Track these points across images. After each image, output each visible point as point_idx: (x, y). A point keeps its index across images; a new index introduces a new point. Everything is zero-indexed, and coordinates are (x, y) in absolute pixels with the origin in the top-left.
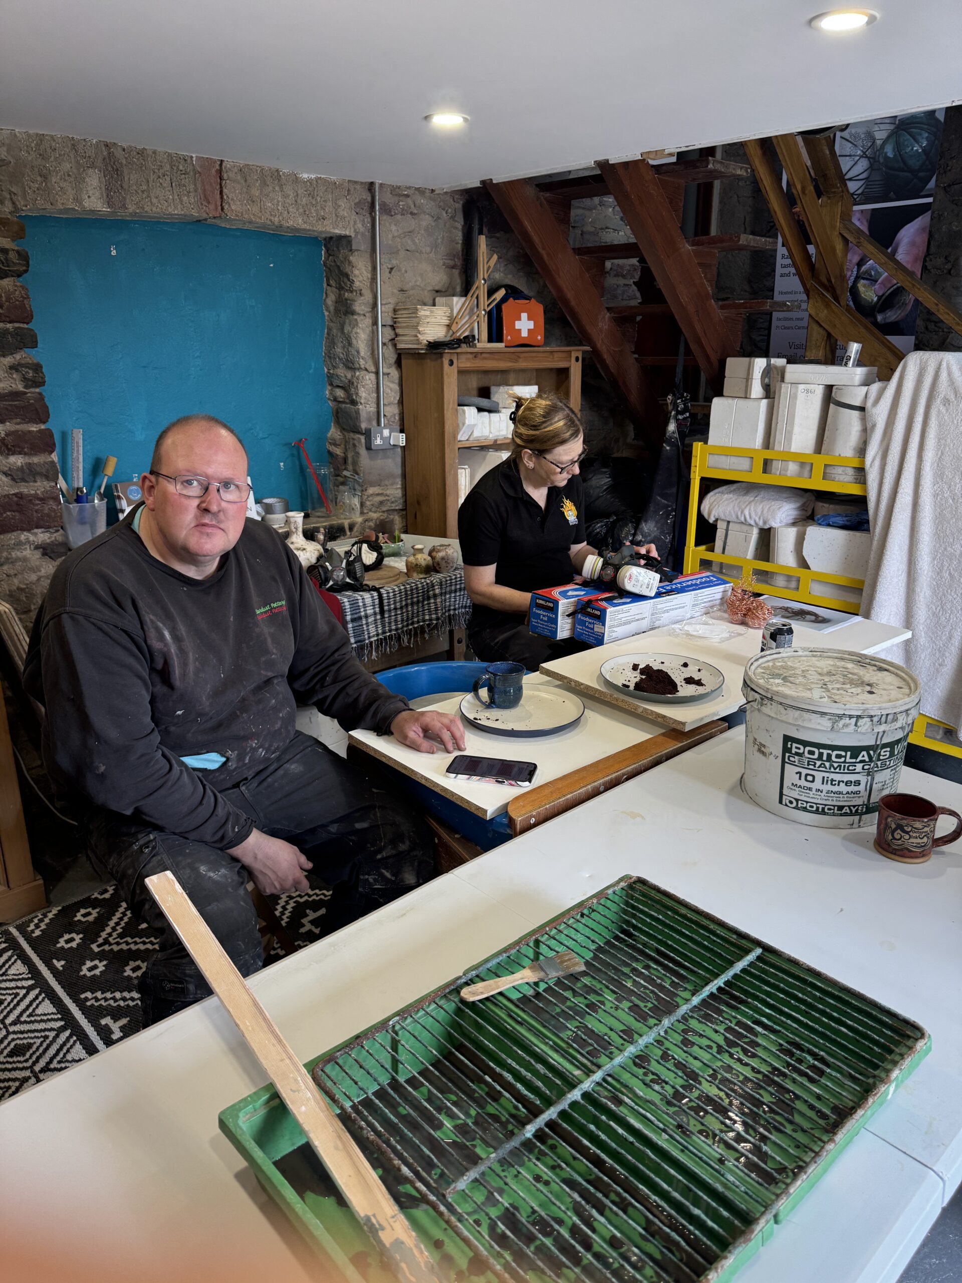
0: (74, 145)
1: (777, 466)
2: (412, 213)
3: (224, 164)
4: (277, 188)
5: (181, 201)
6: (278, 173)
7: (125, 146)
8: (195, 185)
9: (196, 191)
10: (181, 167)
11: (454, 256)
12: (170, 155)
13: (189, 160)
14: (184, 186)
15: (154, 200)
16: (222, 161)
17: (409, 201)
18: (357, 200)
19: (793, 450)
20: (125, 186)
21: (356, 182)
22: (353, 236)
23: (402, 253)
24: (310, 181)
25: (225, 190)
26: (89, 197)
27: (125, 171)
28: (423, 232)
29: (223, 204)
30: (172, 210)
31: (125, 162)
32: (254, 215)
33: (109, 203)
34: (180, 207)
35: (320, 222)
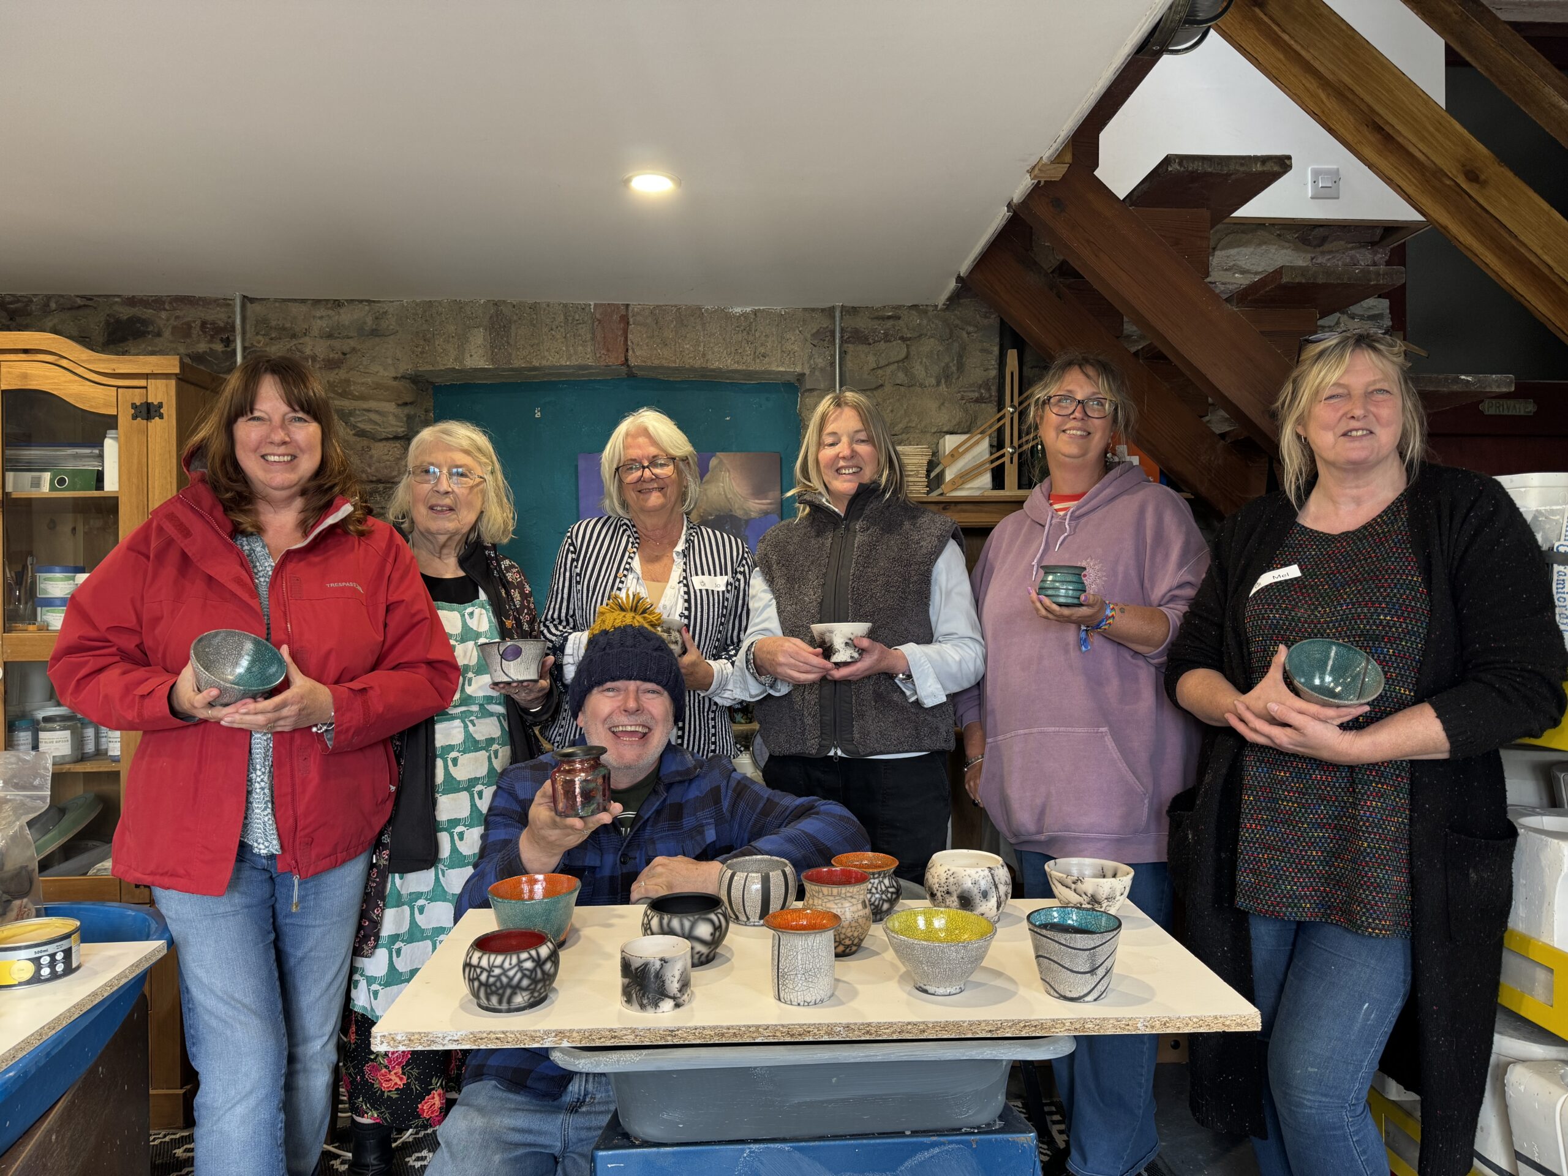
0: (458, 307)
2: (902, 339)
3: (630, 309)
4: (699, 327)
5: (576, 353)
6: (700, 309)
7: (515, 303)
8: (593, 334)
9: (593, 339)
10: (577, 317)
11: (980, 386)
12: (565, 306)
13: (587, 309)
14: (580, 335)
15: (546, 354)
16: (627, 305)
17: (901, 322)
18: (815, 330)
20: (512, 342)
21: (813, 310)
22: (807, 372)
23: (888, 388)
24: (745, 315)
25: (630, 336)
26: (471, 356)
27: (513, 327)
28: (924, 360)
29: (627, 350)
30: (564, 362)
31: (515, 318)
32: (666, 359)
33: (493, 360)
34: (573, 358)
35: (758, 361)
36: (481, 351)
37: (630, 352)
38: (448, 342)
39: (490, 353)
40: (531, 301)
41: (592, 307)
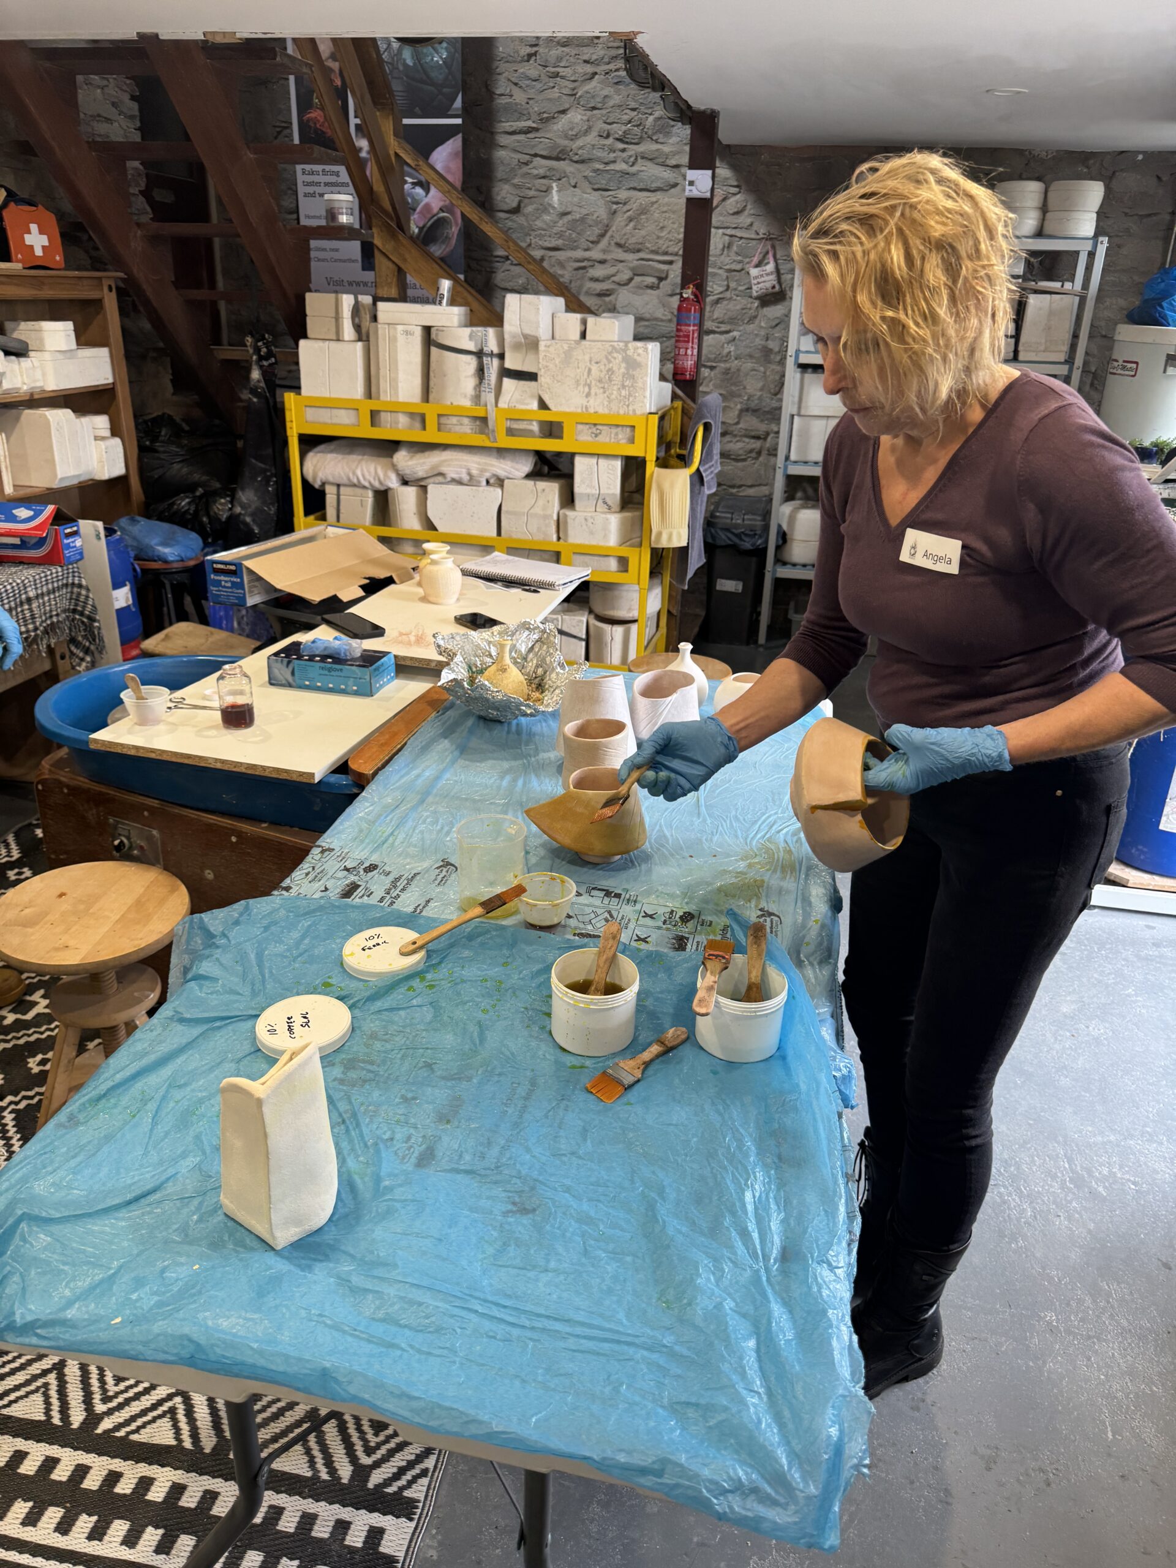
1: (385, 417)
19: (401, 399)
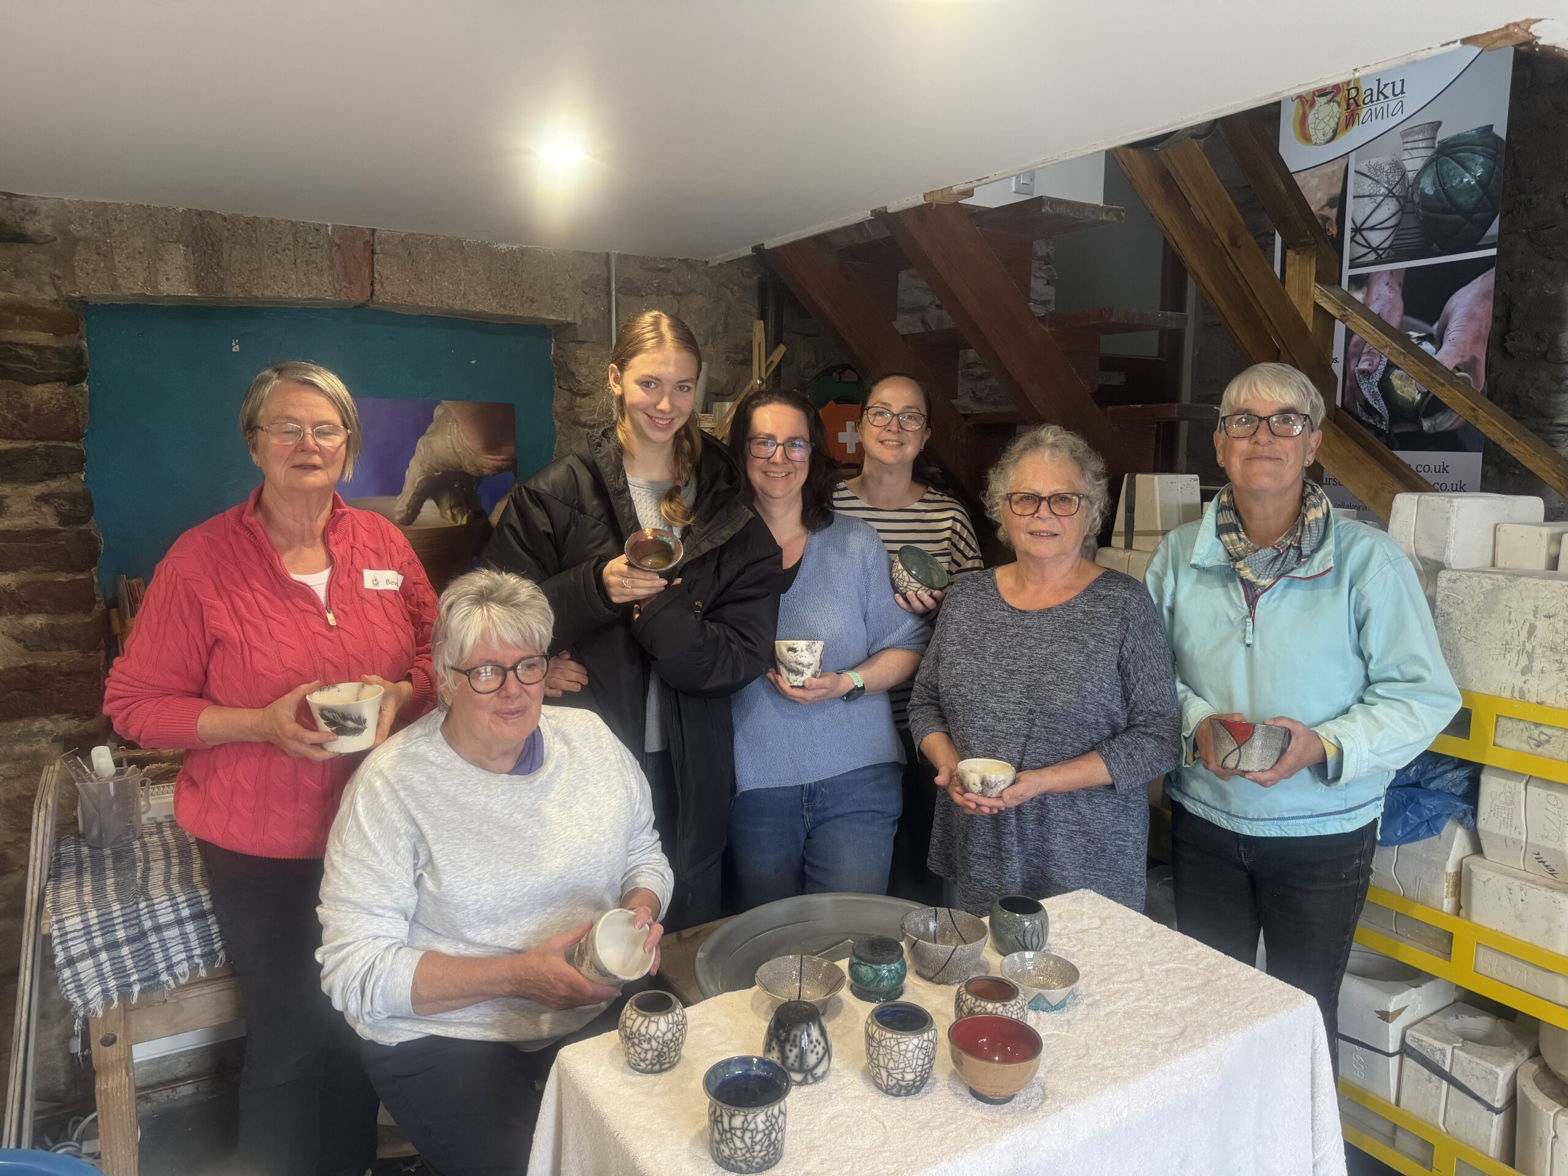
0: (147, 214)
2: (673, 293)
3: (377, 234)
4: (459, 263)
5: (309, 283)
6: (461, 242)
7: (226, 215)
8: (331, 261)
9: (331, 267)
10: (310, 240)
11: (744, 348)
12: (294, 224)
13: (323, 231)
14: (315, 262)
15: (270, 282)
16: (374, 230)
17: (672, 276)
18: (586, 277)
20: (224, 264)
21: (584, 253)
22: (579, 322)
24: (511, 253)
25: (377, 267)
26: (168, 279)
27: (226, 245)
28: (693, 317)
29: (372, 284)
30: (295, 294)
31: (226, 234)
32: (421, 297)
33: (198, 287)
34: (306, 289)
35: (526, 306)
36: (181, 274)
37: (377, 287)
38: (134, 259)
39: (193, 277)
40: (248, 214)
41: (330, 228)
